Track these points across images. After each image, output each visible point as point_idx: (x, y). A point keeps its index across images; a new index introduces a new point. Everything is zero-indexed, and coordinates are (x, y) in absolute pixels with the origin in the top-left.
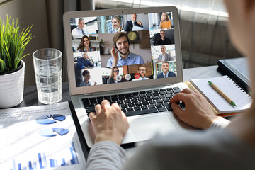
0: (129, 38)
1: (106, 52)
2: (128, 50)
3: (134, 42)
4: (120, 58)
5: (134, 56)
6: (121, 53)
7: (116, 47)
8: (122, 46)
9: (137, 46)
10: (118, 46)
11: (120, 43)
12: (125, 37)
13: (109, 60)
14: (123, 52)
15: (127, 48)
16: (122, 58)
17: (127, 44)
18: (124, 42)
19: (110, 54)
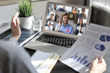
0: (70, 16)
1: (57, 20)
2: (67, 22)
3: (71, 19)
4: (63, 25)
5: (69, 25)
6: (64, 22)
7: (62, 19)
8: (65, 19)
9: (72, 21)
10: (63, 19)
11: (65, 18)
12: (68, 15)
13: (57, 25)
14: (65, 23)
15: (67, 21)
16: (64, 25)
17: (68, 19)
18: (67, 18)
19: (59, 22)
